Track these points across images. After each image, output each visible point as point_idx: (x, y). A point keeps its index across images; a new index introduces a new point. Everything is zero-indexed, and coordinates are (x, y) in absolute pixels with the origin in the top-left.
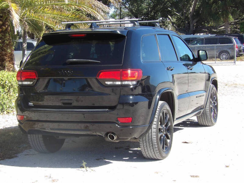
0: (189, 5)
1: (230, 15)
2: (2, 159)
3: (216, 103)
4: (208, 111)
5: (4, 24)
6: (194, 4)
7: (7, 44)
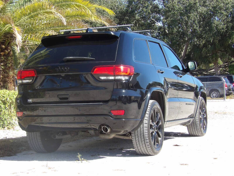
0: (181, 50)
1: (219, 58)
2: (1, 156)
3: (205, 115)
4: (198, 121)
5: (6, 49)
6: (185, 48)
7: (9, 67)
